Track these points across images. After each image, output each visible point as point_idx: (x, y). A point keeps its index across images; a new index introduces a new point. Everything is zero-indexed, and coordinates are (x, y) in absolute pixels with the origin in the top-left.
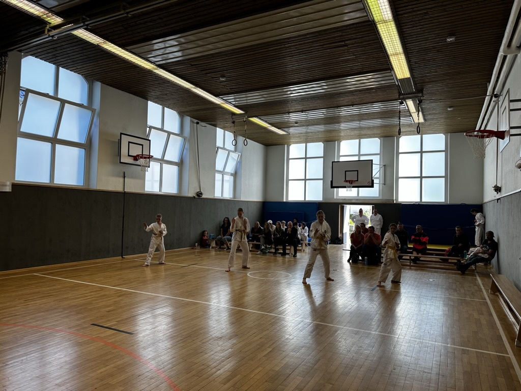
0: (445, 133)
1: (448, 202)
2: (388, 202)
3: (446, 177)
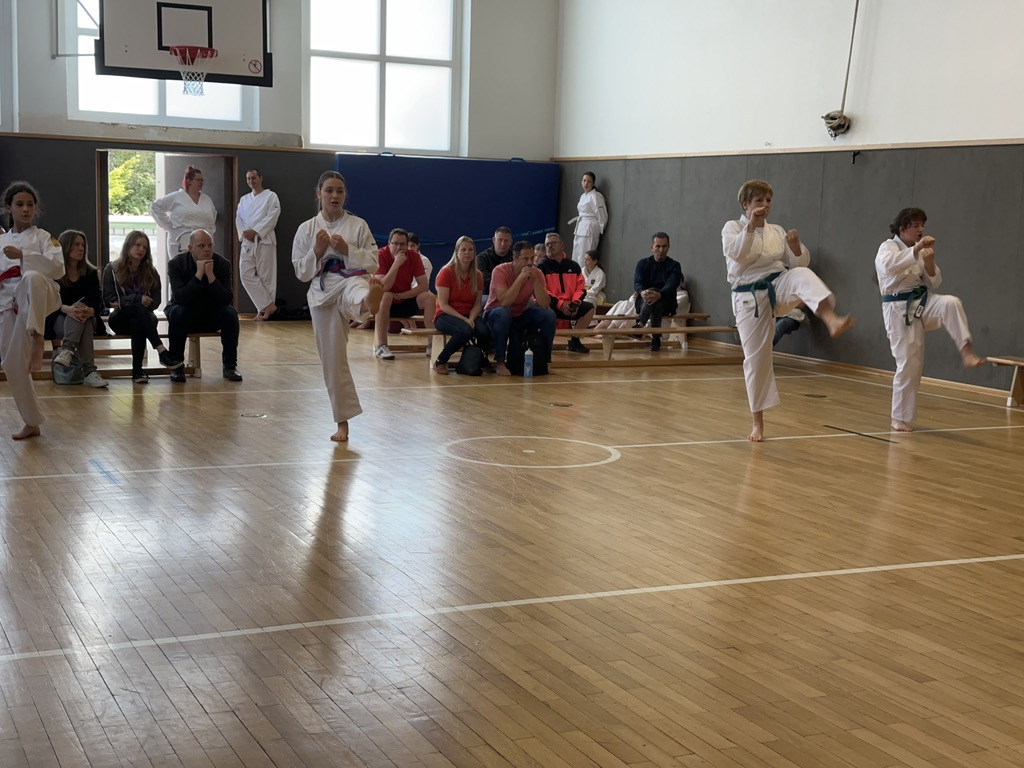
1: (464, 153)
2: (281, 146)
3: (455, 64)
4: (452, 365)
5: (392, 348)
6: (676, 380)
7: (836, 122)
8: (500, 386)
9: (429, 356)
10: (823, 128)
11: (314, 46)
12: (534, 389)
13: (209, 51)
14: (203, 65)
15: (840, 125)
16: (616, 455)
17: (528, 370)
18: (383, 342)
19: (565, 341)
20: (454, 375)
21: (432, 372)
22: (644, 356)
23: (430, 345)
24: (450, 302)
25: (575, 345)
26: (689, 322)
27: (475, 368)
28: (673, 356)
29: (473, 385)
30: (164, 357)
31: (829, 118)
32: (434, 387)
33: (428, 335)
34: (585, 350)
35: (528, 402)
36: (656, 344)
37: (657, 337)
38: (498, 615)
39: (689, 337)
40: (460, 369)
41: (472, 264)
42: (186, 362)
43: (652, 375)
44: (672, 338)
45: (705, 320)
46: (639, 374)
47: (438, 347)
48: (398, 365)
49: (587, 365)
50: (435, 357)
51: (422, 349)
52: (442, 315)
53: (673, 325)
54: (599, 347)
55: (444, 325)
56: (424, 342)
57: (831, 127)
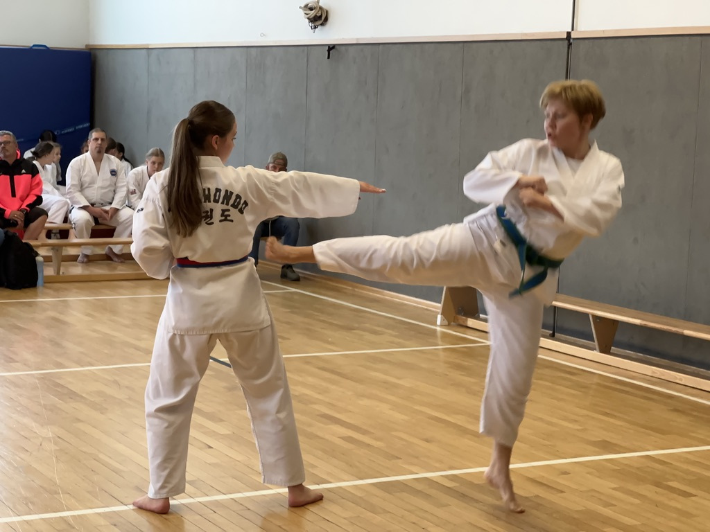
7: (312, 13)
10: (304, 19)
15: (319, 18)
31: (307, 9)
57: (308, 18)
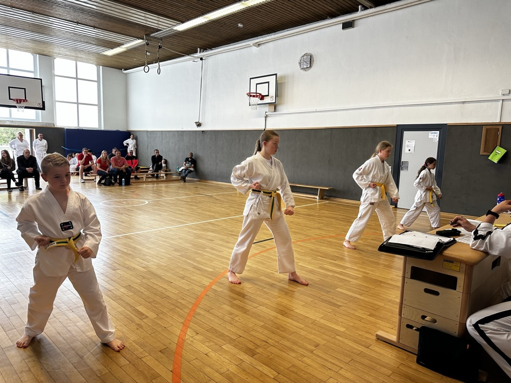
0: (98, 65)
1: (103, 129)
2: (48, 126)
3: (99, 105)
4: (102, 183)
5: (84, 180)
6: (163, 185)
8: (116, 189)
9: (95, 182)
10: (195, 125)
11: (57, 99)
12: (125, 188)
13: (25, 100)
14: (23, 104)
15: (199, 125)
16: (147, 202)
17: (123, 184)
18: (82, 178)
19: (133, 177)
20: (103, 186)
21: (97, 186)
22: (155, 180)
23: (96, 179)
24: (101, 167)
25: (136, 178)
26: (166, 171)
27: (108, 184)
28: (162, 179)
29: (108, 188)
30: (17, 184)
31: (196, 123)
32: (97, 189)
33: (95, 176)
34: (139, 179)
35: (124, 191)
36: (157, 177)
37: (157, 175)
38: (118, 238)
39: (166, 175)
40: (105, 184)
41: (106, 157)
42: (24, 185)
43: (157, 184)
44: (162, 175)
45: (170, 171)
46: (154, 184)
47: (98, 179)
48: (87, 184)
49: (139, 182)
50: (97, 181)
51: (93, 180)
52: (98, 170)
53: (162, 172)
54: (143, 178)
55: (99, 173)
56: (94, 178)
57: (197, 125)
